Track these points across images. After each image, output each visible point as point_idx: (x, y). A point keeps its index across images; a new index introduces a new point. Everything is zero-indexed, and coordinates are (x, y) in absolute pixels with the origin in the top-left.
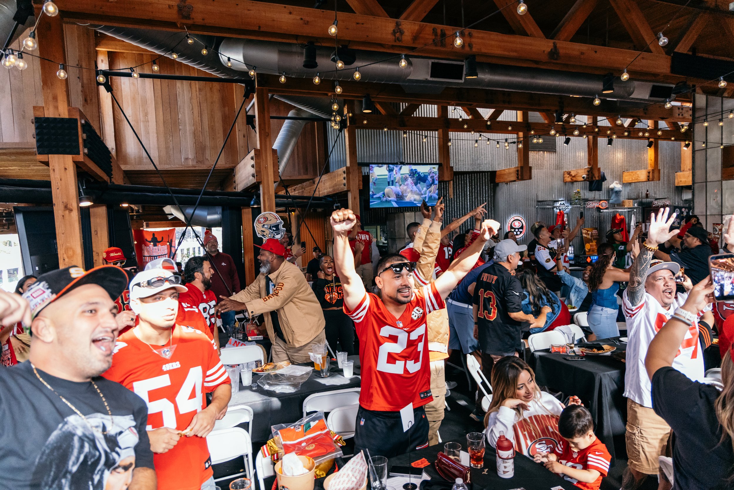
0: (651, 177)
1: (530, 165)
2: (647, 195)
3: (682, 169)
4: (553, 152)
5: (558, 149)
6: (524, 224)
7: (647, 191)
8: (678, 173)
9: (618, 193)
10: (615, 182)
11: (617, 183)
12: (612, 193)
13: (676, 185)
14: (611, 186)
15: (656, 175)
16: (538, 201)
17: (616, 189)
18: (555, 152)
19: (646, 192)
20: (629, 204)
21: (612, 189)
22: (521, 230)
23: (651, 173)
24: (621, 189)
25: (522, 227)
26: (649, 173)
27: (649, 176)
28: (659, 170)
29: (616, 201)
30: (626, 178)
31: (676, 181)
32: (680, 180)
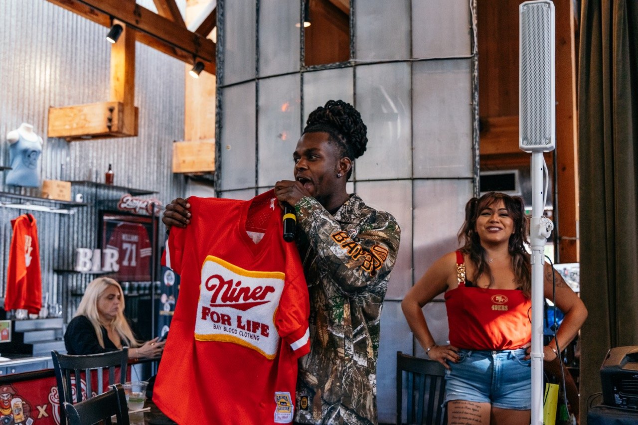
0: (115, 121)
2: (109, 178)
3: (186, 137)
8: (178, 144)
9: (29, 155)
10: (25, 125)
11: (28, 129)
12: (15, 156)
13: (175, 170)
14: (13, 135)
15: (128, 119)
17: (24, 145)
19: (107, 171)
20: (62, 192)
21: (14, 144)
23: (116, 111)
24: (39, 147)
26: (111, 110)
27: (110, 120)
28: (137, 110)
29: (23, 177)
30: (57, 123)
31: (174, 161)
32: (181, 159)
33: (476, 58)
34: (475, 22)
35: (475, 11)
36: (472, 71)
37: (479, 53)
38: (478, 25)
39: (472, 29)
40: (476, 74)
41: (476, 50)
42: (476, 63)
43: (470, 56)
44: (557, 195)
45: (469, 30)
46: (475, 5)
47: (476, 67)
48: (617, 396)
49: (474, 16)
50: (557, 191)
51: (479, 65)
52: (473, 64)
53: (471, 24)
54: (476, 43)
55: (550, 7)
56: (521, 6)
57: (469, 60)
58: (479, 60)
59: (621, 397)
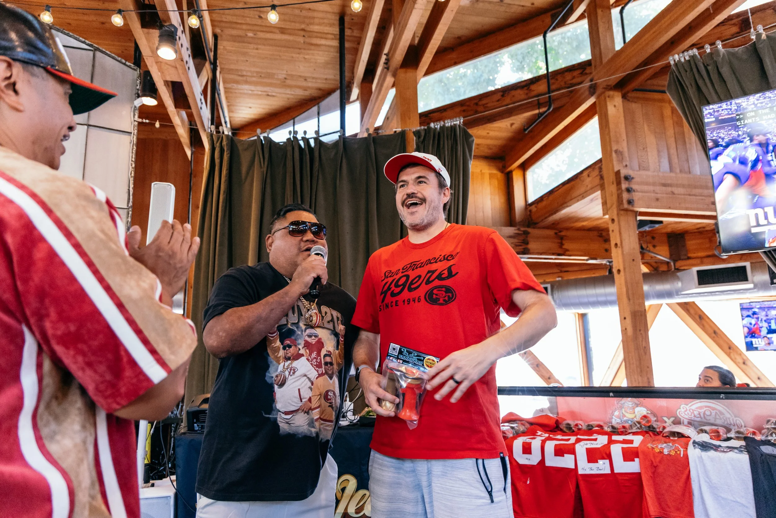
33: (130, 209)
34: (132, 186)
35: (132, 179)
36: (128, 217)
37: (133, 207)
38: (134, 188)
39: (129, 190)
40: (130, 220)
41: (131, 204)
42: (130, 213)
43: (126, 207)
44: (186, 304)
45: (127, 190)
46: (133, 175)
47: (130, 215)
48: (196, 425)
49: (132, 182)
50: (186, 301)
51: (132, 214)
52: (128, 214)
53: (129, 187)
54: (131, 200)
55: (171, 188)
56: (153, 184)
57: (126, 210)
58: (133, 211)
59: (198, 426)
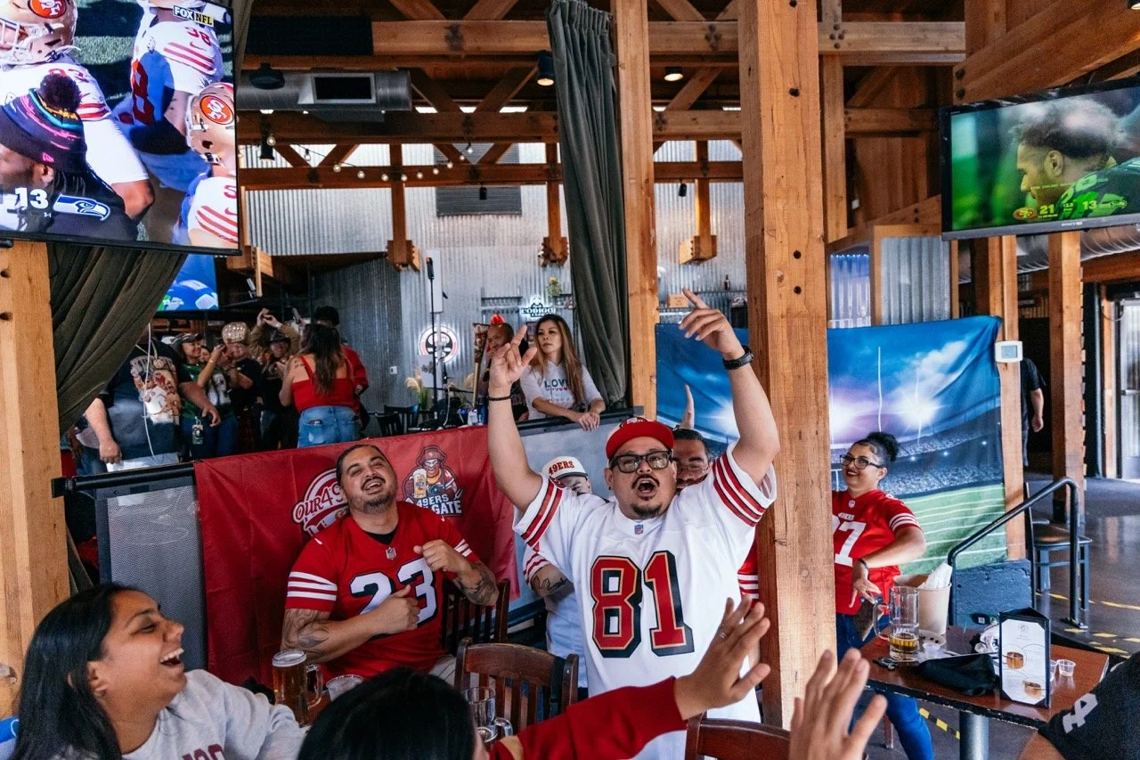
1: (408, 237)
2: (726, 285)
4: (516, 215)
5: (524, 208)
6: (454, 340)
7: (727, 278)
15: (705, 246)
16: (483, 299)
18: (520, 214)
20: (680, 302)
22: (448, 350)
25: (450, 345)
26: (692, 242)
27: (692, 249)
28: (714, 239)
30: (682, 255)
